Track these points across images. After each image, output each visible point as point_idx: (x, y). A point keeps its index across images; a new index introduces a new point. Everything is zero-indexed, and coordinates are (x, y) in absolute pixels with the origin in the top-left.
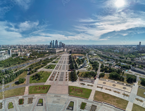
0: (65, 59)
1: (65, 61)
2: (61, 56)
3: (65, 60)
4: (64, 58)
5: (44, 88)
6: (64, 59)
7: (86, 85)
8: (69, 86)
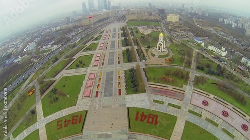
0: (114, 37)
1: (113, 43)
2: (102, 30)
3: (114, 40)
4: (112, 34)
5: (75, 121)
6: (112, 36)
7: (166, 104)
8: (128, 109)
